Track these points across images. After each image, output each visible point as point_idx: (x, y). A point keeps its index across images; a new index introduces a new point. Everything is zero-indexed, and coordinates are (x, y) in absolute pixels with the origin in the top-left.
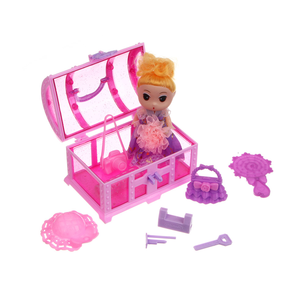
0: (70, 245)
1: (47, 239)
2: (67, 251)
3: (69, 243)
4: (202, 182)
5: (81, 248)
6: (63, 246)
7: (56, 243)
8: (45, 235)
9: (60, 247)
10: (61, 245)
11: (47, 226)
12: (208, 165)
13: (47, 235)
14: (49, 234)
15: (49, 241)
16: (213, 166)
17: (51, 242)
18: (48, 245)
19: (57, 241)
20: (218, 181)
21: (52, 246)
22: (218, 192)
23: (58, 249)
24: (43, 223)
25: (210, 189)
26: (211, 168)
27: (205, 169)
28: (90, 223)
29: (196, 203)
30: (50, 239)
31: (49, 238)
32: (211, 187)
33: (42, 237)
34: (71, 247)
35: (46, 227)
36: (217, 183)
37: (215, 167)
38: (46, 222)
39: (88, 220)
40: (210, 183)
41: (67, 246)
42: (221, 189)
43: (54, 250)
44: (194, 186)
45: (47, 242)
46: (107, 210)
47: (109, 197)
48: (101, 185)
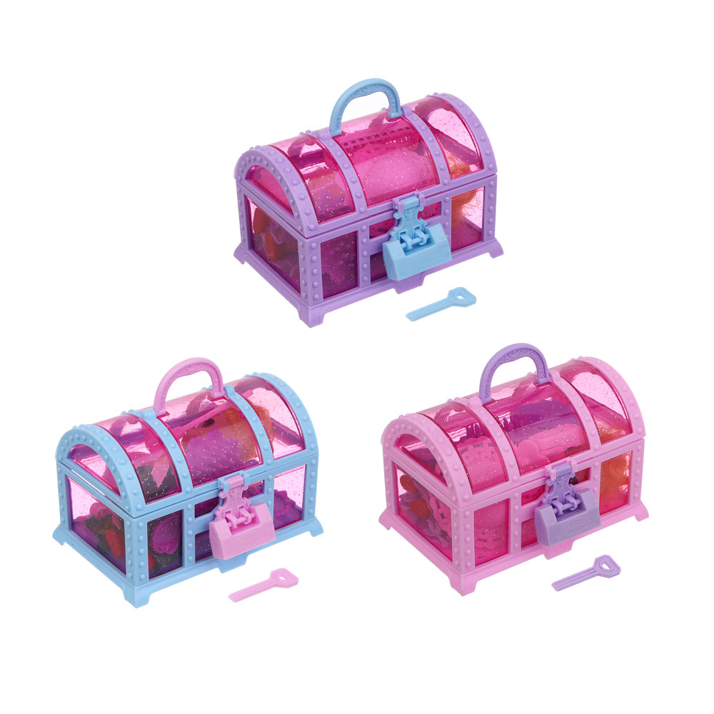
46: (466, 566)
47: (471, 539)
48: (453, 512)
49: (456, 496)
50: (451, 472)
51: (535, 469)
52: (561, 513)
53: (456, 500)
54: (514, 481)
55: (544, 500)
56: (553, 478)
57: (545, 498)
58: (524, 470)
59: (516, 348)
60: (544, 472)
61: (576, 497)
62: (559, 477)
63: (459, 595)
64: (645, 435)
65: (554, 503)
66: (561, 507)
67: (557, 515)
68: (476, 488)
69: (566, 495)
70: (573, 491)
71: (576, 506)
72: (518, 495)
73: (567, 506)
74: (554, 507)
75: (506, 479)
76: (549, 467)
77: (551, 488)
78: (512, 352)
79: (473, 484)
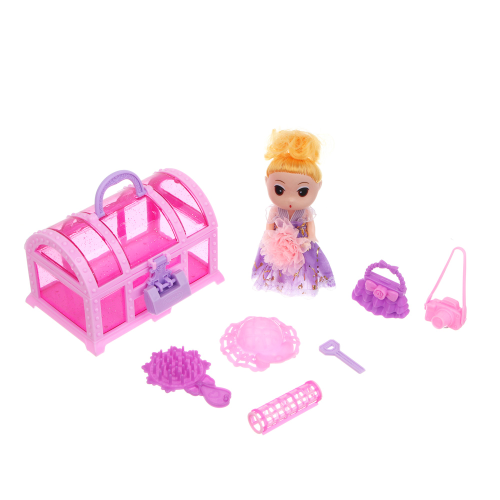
0: (255, 362)
1: (226, 348)
2: (248, 369)
3: (253, 359)
4: (377, 285)
5: (268, 369)
6: (244, 362)
7: (236, 355)
8: (225, 342)
9: (240, 362)
10: (243, 359)
11: (232, 331)
12: (392, 265)
13: (228, 343)
14: (231, 342)
15: (228, 351)
16: (397, 268)
17: (230, 353)
18: (226, 356)
19: (238, 353)
20: (400, 290)
21: (230, 359)
22: (395, 304)
23: (237, 364)
24: (228, 325)
25: (386, 298)
26: (394, 270)
27: (386, 269)
28: (291, 338)
29: (363, 308)
30: (229, 349)
31: (230, 347)
32: (387, 294)
33: (220, 345)
34: (255, 366)
35: (230, 332)
36: (397, 292)
37: (400, 271)
38: (232, 325)
39: (290, 334)
40: (388, 289)
41: (250, 364)
42: (401, 301)
43: (232, 364)
44: (365, 286)
45: (225, 353)
46: (97, 336)
47: (99, 317)
48: (86, 301)
49: (86, 290)
50: (82, 273)
51: (141, 262)
52: (162, 290)
53: (87, 293)
54: (127, 274)
55: (149, 283)
56: (154, 268)
57: (150, 281)
58: (132, 265)
59: (118, 174)
60: (148, 264)
61: (172, 278)
62: (158, 267)
63: (94, 356)
64: (217, 226)
65: (156, 284)
66: (162, 287)
67: (159, 292)
68: (100, 283)
69: (164, 277)
70: (169, 274)
71: (172, 284)
72: (130, 283)
73: (166, 285)
74: (157, 287)
75: (120, 272)
76: (150, 260)
77: (153, 275)
78: (115, 178)
79: (98, 280)
